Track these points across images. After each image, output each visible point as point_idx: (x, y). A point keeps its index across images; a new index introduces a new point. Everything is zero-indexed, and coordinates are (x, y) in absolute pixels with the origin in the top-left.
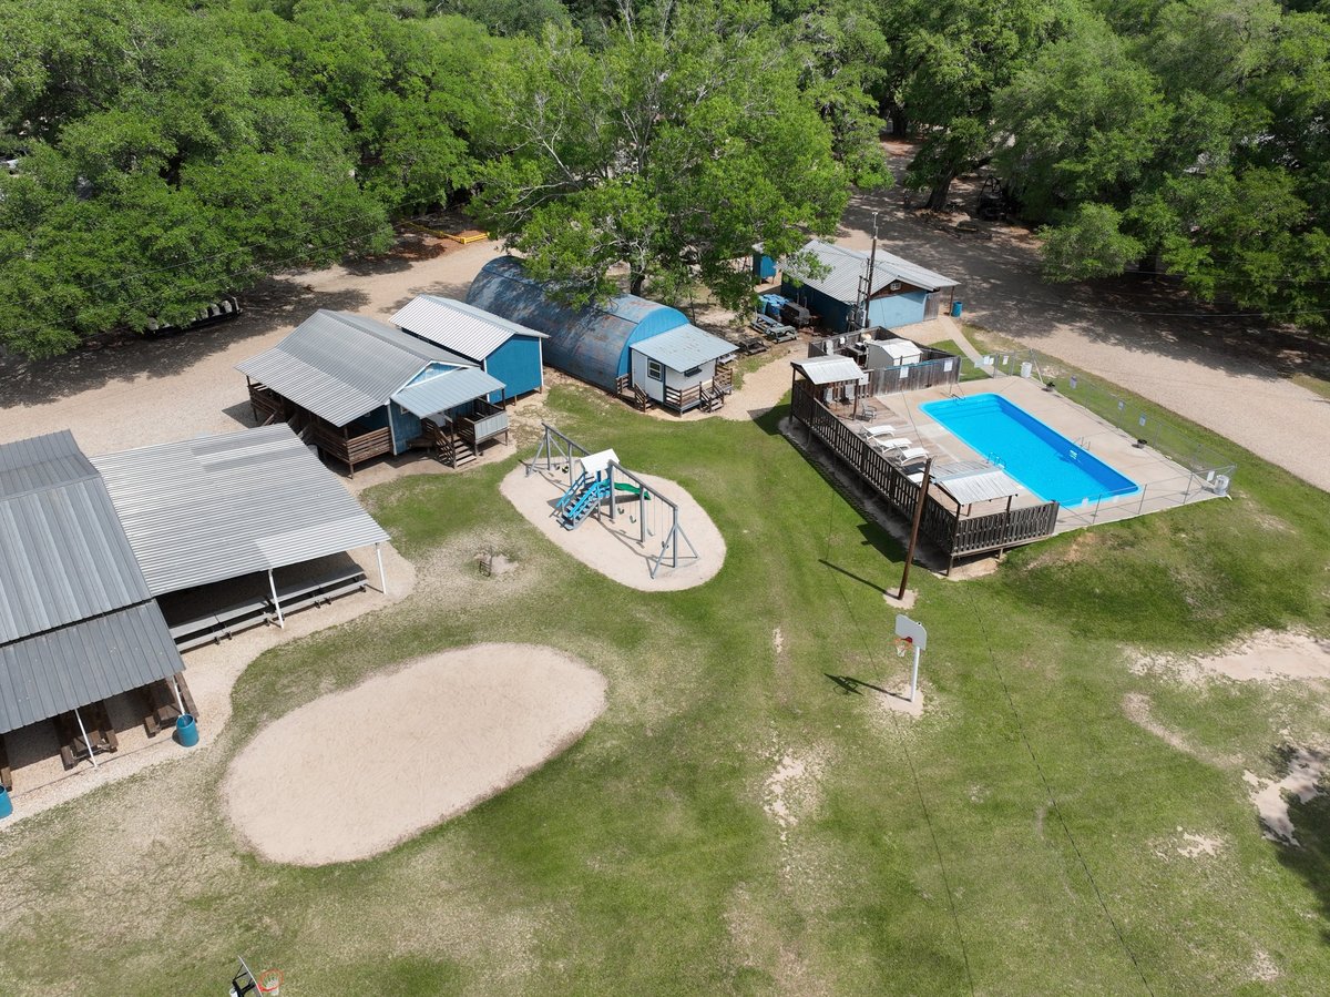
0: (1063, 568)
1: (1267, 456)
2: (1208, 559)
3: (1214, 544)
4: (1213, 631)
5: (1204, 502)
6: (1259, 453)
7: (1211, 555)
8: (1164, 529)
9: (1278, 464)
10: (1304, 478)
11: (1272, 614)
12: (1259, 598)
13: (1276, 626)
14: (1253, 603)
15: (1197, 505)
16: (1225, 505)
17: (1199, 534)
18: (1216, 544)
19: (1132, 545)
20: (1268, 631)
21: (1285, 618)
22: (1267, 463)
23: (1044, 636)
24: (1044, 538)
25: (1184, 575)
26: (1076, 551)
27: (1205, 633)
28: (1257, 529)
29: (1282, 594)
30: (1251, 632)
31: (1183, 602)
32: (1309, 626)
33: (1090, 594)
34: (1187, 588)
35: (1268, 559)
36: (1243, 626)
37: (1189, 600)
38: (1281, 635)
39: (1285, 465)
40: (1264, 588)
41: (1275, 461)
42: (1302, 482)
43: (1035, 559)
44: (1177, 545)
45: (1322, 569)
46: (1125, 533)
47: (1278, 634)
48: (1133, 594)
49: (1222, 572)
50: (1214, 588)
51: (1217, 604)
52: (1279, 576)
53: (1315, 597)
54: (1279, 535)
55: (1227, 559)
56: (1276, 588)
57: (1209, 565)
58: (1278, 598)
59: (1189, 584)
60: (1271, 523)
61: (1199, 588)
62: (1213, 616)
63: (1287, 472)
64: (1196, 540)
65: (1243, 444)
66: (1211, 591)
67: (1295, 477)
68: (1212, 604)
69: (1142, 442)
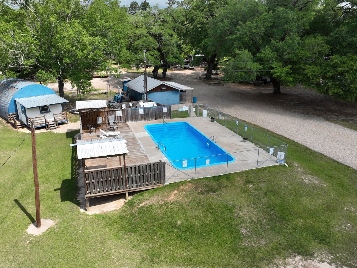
0: (162, 205)
1: (316, 149)
2: (264, 201)
3: (270, 192)
4: (254, 256)
5: (269, 167)
6: (311, 147)
7: (267, 199)
8: (240, 182)
9: (321, 152)
10: (335, 159)
11: (304, 242)
12: (295, 229)
13: (306, 254)
14: (291, 234)
15: (265, 169)
16: (283, 169)
17: (263, 186)
18: (272, 192)
19: (215, 192)
20: (298, 258)
21: (313, 246)
22: (315, 152)
23: (118, 260)
24: (158, 186)
25: (244, 212)
26: (176, 194)
27: (247, 259)
28: (301, 183)
29: (313, 227)
30: (284, 259)
31: (238, 232)
32: (331, 254)
33: (173, 225)
34: (244, 221)
35: (306, 201)
36: (279, 253)
37: (243, 231)
38: (309, 261)
39: (325, 153)
40: (300, 222)
41: (320, 151)
42: (333, 161)
43: (147, 200)
44: (245, 191)
45: (342, 209)
46: (214, 184)
47: (306, 260)
48: (203, 225)
49: (272, 210)
50: (264, 221)
51: (263, 234)
52: (312, 213)
53: (337, 230)
54: (315, 187)
55: (277, 201)
56: (310, 222)
57: (264, 205)
58: (309, 230)
59: (246, 218)
60: (309, 180)
61: (252, 221)
62: (258, 244)
63: (326, 156)
64: (258, 189)
65: (304, 144)
66: (261, 224)
67: (329, 158)
68: (259, 234)
69: (245, 139)
